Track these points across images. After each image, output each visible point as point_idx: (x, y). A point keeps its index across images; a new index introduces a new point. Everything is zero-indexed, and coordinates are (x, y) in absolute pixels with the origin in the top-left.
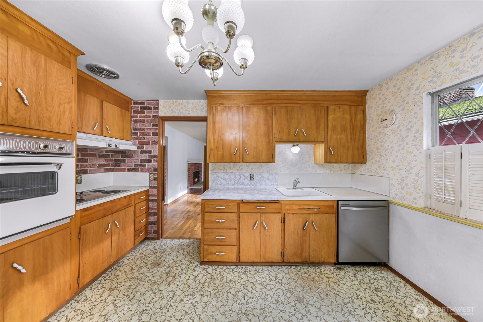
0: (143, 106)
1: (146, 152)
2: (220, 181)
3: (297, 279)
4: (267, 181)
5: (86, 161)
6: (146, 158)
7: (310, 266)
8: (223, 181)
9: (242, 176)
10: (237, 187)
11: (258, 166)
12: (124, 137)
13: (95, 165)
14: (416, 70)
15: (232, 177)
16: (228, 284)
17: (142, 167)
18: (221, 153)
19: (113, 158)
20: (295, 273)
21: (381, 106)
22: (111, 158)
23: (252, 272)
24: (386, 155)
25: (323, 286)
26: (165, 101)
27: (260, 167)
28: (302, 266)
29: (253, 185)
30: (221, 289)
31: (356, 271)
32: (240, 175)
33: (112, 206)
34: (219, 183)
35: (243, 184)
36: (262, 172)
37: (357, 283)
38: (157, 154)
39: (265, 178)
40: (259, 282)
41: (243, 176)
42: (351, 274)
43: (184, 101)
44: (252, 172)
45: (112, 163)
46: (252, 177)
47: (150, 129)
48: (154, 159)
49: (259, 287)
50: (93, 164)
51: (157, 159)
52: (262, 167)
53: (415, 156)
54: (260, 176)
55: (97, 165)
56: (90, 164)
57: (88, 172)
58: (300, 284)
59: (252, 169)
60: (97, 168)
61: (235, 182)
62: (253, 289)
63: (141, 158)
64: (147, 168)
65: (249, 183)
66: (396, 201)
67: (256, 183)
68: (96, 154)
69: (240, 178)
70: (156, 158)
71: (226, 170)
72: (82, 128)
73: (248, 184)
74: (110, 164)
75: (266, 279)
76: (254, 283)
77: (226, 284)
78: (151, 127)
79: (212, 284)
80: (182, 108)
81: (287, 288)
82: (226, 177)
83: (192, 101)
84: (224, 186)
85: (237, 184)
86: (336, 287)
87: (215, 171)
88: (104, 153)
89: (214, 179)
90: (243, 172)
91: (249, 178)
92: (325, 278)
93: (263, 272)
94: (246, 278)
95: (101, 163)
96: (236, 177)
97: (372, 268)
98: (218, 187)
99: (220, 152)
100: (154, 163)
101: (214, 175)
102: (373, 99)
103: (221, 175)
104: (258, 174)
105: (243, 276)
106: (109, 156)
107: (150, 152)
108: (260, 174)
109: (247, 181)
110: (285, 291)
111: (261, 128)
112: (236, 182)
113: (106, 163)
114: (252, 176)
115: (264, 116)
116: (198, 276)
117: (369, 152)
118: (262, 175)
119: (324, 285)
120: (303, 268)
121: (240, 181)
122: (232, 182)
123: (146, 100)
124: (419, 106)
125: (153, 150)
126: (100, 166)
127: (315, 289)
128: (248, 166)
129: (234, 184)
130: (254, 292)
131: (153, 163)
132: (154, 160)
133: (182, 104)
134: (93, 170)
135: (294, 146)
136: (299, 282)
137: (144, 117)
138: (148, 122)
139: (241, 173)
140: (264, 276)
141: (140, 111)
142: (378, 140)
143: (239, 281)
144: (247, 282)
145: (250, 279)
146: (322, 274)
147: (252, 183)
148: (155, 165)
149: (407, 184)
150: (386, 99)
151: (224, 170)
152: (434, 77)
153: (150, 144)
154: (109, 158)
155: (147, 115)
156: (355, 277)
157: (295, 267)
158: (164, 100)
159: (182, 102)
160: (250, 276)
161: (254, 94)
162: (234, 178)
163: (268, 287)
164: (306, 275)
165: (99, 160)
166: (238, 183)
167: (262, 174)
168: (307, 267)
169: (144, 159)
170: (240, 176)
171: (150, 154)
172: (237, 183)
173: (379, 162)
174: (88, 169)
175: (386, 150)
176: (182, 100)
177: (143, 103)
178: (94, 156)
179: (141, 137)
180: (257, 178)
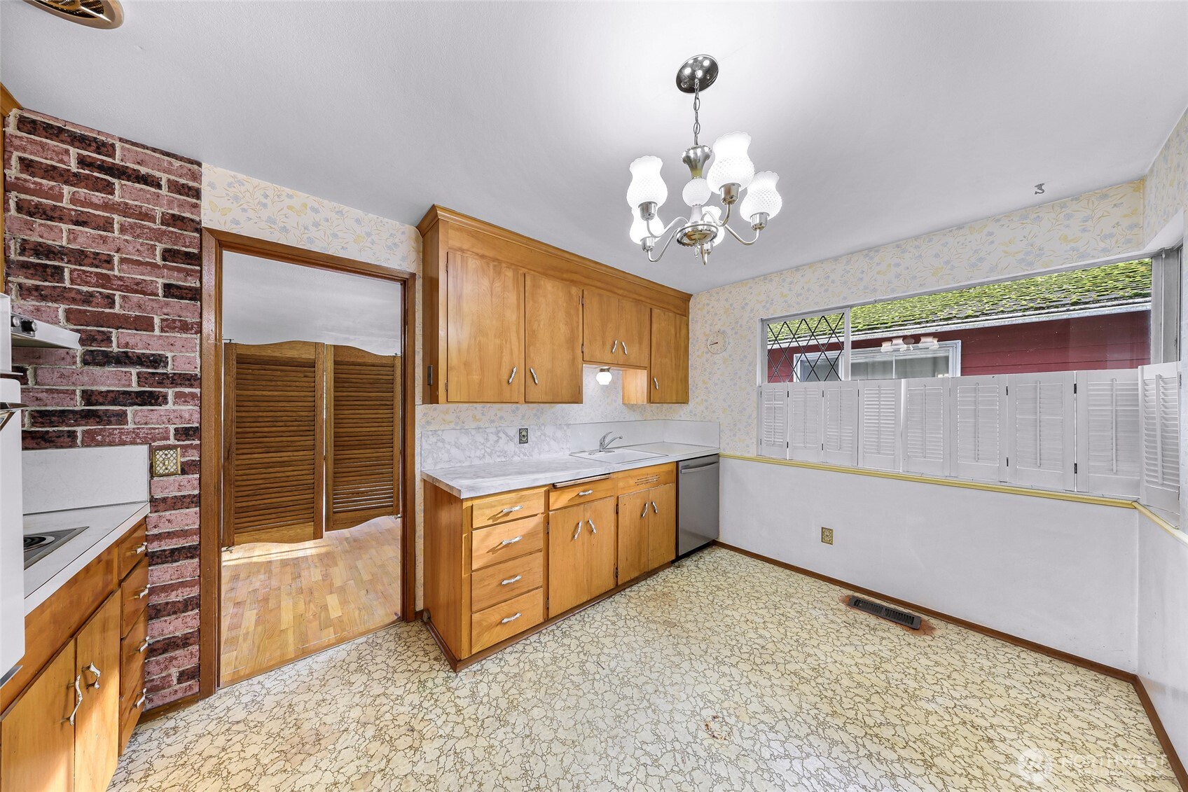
0: (103, 161)
1: (123, 359)
2: (448, 452)
3: (645, 602)
4: (552, 443)
6: (130, 385)
7: (646, 579)
8: (454, 451)
9: (501, 435)
10: (491, 461)
11: (535, 412)
14: (751, 288)
15: (480, 438)
16: (555, 667)
17: (98, 423)
18: (476, 377)
20: (637, 596)
21: (709, 322)
23: (577, 627)
24: (716, 392)
25: (678, 595)
26: (234, 177)
27: (538, 414)
28: (637, 583)
29: (525, 455)
30: (550, 681)
31: (695, 561)
32: (497, 433)
34: (445, 457)
35: (504, 454)
36: (542, 424)
37: (705, 574)
38: (197, 371)
39: (549, 437)
40: (601, 634)
41: (503, 436)
42: (693, 567)
43: (326, 202)
44: (523, 426)
46: (523, 437)
47: (155, 266)
48: (177, 390)
49: (607, 641)
51: (197, 391)
52: (542, 413)
53: (748, 394)
54: (539, 434)
58: (654, 606)
59: (523, 417)
61: (486, 451)
62: (602, 649)
63: (92, 384)
64: (131, 426)
65: (517, 450)
66: (728, 452)
67: (531, 450)
69: (497, 441)
70: (191, 386)
71: (463, 423)
73: (515, 454)
75: (607, 625)
76: (596, 640)
77: (549, 668)
78: (159, 260)
79: (524, 685)
80: (316, 225)
81: (644, 621)
82: (464, 440)
83: (358, 213)
84: (459, 464)
85: (490, 455)
86: (692, 590)
87: (432, 428)
89: (430, 447)
90: (505, 424)
91: (517, 440)
92: (674, 585)
93: (593, 618)
94: (575, 642)
96: (487, 440)
97: (706, 552)
98: (441, 469)
99: (474, 377)
100: (176, 407)
101: (431, 437)
102: (699, 309)
103: (449, 436)
104: (536, 428)
105: (566, 641)
107: (157, 361)
108: (539, 428)
109: (513, 447)
110: (645, 625)
111: (560, 329)
112: (488, 450)
114: (524, 433)
115: (565, 305)
116: (474, 692)
117: (693, 386)
119: (679, 592)
120: (639, 585)
121: (497, 449)
122: (478, 453)
123: (121, 140)
124: (753, 333)
125: (169, 355)
127: (674, 603)
128: (514, 412)
129: (484, 455)
130: (606, 651)
131: (170, 406)
132: (178, 396)
133: (315, 210)
135: (602, 370)
136: (651, 604)
137: (106, 206)
138: (138, 236)
139: (499, 429)
140: (600, 624)
141: (75, 175)
142: (705, 370)
143: (568, 651)
144: (582, 645)
145: (583, 639)
146: (669, 582)
147: (523, 450)
148: (187, 416)
149: (739, 430)
150: (716, 314)
151: (457, 424)
152: (767, 302)
153: (153, 330)
155: (126, 204)
156: (699, 568)
157: (629, 589)
158: (233, 173)
159: (316, 206)
160: (578, 634)
161: (547, 252)
162: (482, 441)
163: (620, 633)
164: (651, 592)
166: (494, 452)
167: (543, 427)
168: (643, 583)
169: (109, 392)
170: (498, 437)
171: (155, 368)
172: (491, 452)
173: (706, 401)
175: (716, 384)
176: (316, 198)
177: (103, 147)
179: (91, 295)
180: (532, 437)
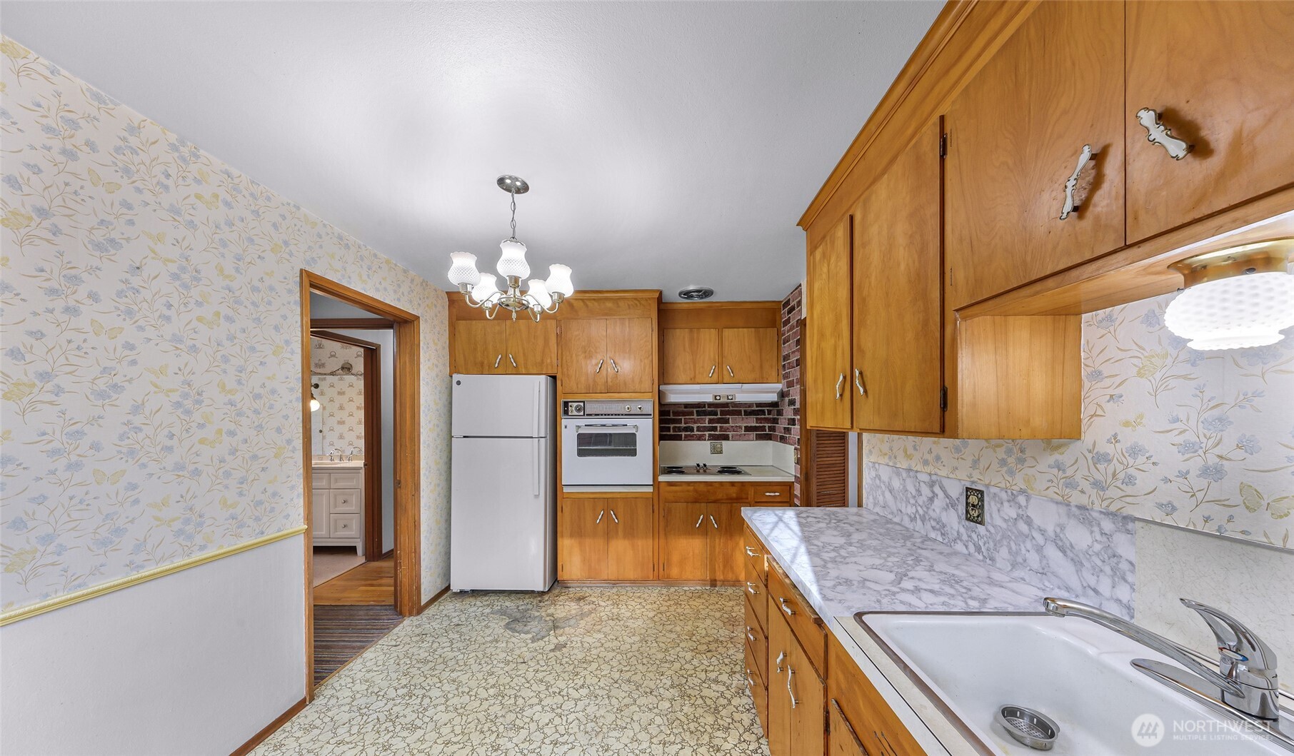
0: (789, 308)
4: (1052, 552)
5: (727, 421)
6: (792, 415)
8: (889, 496)
9: (937, 489)
10: (924, 533)
11: (1001, 453)
12: (763, 378)
13: (740, 427)
15: (911, 486)
17: (789, 434)
19: (771, 416)
22: (767, 416)
27: (1011, 460)
29: (978, 549)
32: (932, 484)
33: (708, 491)
35: (942, 527)
36: (1022, 492)
39: (1042, 532)
41: (941, 494)
44: (973, 482)
45: (770, 425)
46: (974, 505)
47: (794, 352)
48: (797, 417)
50: (736, 426)
52: (1021, 461)
54: (1012, 513)
55: (743, 428)
56: (732, 427)
57: (730, 439)
59: (976, 463)
60: (743, 432)
61: (917, 511)
63: (788, 415)
64: (792, 436)
65: (962, 530)
67: (992, 545)
68: (741, 411)
69: (931, 500)
72: (695, 377)
74: (765, 426)
78: (795, 347)
82: (894, 483)
85: (924, 521)
88: (755, 408)
90: (943, 472)
91: (962, 508)
95: (749, 425)
96: (919, 490)
104: (1004, 496)
106: (763, 412)
107: (795, 402)
108: (1013, 499)
109: (956, 521)
112: (921, 511)
113: (757, 425)
114: (973, 499)
118: (1020, 507)
121: (932, 512)
125: (796, 398)
126: (748, 429)
129: (915, 517)
131: (796, 426)
132: (797, 419)
134: (737, 435)
137: (790, 330)
138: (793, 339)
139: (934, 478)
141: (787, 320)
147: (974, 536)
153: (794, 386)
154: (763, 416)
155: (792, 324)
162: (914, 493)
165: (745, 420)
166: (928, 517)
167: (1022, 499)
169: (790, 418)
170: (933, 491)
171: (795, 405)
172: (925, 516)
174: (730, 434)
177: (789, 302)
178: (739, 413)
179: (788, 373)
180: (995, 515)
